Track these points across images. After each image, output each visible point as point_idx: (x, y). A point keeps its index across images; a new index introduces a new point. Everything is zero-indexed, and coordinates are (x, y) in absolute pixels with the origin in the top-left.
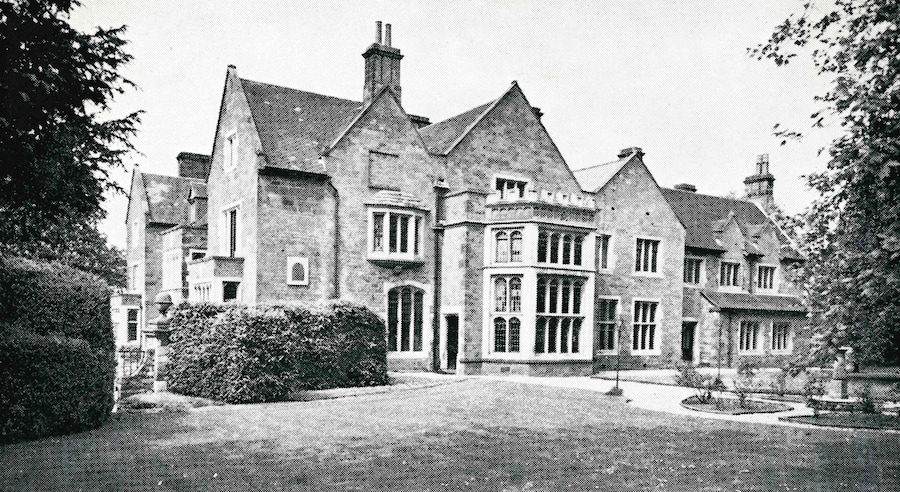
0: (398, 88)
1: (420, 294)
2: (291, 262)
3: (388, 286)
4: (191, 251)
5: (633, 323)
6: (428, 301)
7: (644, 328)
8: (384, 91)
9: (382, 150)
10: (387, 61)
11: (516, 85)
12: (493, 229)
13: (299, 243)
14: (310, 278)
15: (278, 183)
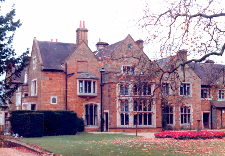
0: (87, 41)
1: (96, 106)
2: (52, 97)
3: (84, 104)
4: (24, 93)
5: (180, 114)
6: (99, 108)
7: (185, 116)
8: (82, 42)
9: (82, 60)
10: (83, 33)
11: (129, 35)
12: (119, 84)
13: (54, 91)
14: (58, 102)
15: (48, 73)
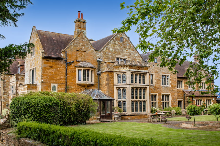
2: (52, 85)
4: (19, 82)
5: (162, 101)
7: (166, 103)
8: (81, 32)
9: (81, 50)
10: (82, 23)
12: (116, 73)
13: (54, 79)
14: (58, 90)
15: (48, 61)
